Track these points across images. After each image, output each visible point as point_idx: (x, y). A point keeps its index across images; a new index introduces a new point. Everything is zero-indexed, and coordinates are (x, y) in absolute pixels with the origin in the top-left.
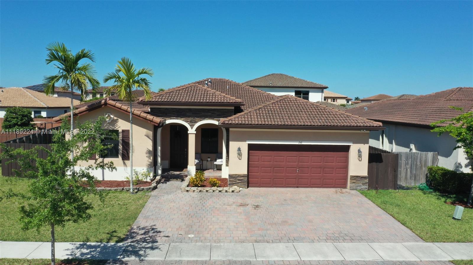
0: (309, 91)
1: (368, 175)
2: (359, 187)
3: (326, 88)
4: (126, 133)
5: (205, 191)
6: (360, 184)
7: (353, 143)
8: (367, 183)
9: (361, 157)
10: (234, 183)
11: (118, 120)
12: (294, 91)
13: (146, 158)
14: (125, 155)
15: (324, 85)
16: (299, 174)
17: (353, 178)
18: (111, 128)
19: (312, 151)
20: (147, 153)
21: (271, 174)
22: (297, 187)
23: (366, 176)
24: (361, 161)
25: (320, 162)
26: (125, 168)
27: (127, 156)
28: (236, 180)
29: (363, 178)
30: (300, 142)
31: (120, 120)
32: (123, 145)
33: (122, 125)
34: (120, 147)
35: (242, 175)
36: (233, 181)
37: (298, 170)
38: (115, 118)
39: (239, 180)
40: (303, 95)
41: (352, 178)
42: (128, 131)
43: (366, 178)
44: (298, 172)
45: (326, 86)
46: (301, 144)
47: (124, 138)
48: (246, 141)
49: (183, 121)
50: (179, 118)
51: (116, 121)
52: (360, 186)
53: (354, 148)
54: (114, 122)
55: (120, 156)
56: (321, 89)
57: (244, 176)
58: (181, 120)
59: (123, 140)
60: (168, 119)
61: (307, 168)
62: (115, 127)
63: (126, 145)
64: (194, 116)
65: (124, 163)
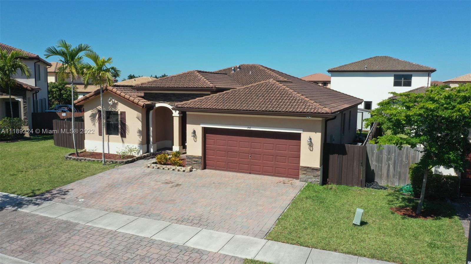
0: (412, 75)
1: (320, 167)
2: (309, 180)
3: (433, 71)
4: (123, 114)
5: (162, 168)
6: (310, 177)
7: (303, 131)
8: (319, 176)
9: (312, 147)
10: (190, 163)
11: (118, 103)
12: (393, 75)
13: (138, 136)
14: (122, 134)
15: (432, 67)
16: (252, 160)
17: (304, 169)
18: (113, 110)
19: (264, 138)
20: (138, 133)
21: (225, 158)
22: (250, 173)
23: (317, 168)
24: (312, 151)
25: (272, 149)
26: (123, 144)
27: (124, 134)
28: (192, 161)
29: (315, 170)
30: (248, 127)
31: (119, 104)
32: (121, 125)
33: (121, 108)
34: (119, 127)
35: (197, 156)
36: (189, 162)
37: (250, 155)
38: (116, 102)
39: (194, 161)
40: (404, 79)
41: (302, 169)
42: (125, 113)
43: (317, 170)
44: (250, 158)
45: (434, 68)
46: (249, 129)
47: (122, 120)
48: (200, 125)
49: (169, 104)
50: (165, 102)
51: (117, 104)
52: (311, 178)
53: (305, 136)
54: (115, 105)
55: (119, 134)
56: (428, 72)
57: (198, 158)
58: (167, 103)
59: (121, 121)
60: (158, 103)
61: (260, 154)
62: (116, 110)
63: (124, 125)
64: (177, 100)
65: (123, 141)
